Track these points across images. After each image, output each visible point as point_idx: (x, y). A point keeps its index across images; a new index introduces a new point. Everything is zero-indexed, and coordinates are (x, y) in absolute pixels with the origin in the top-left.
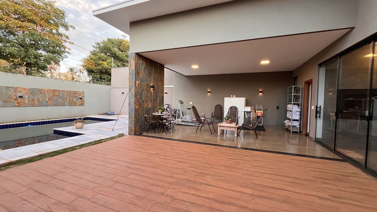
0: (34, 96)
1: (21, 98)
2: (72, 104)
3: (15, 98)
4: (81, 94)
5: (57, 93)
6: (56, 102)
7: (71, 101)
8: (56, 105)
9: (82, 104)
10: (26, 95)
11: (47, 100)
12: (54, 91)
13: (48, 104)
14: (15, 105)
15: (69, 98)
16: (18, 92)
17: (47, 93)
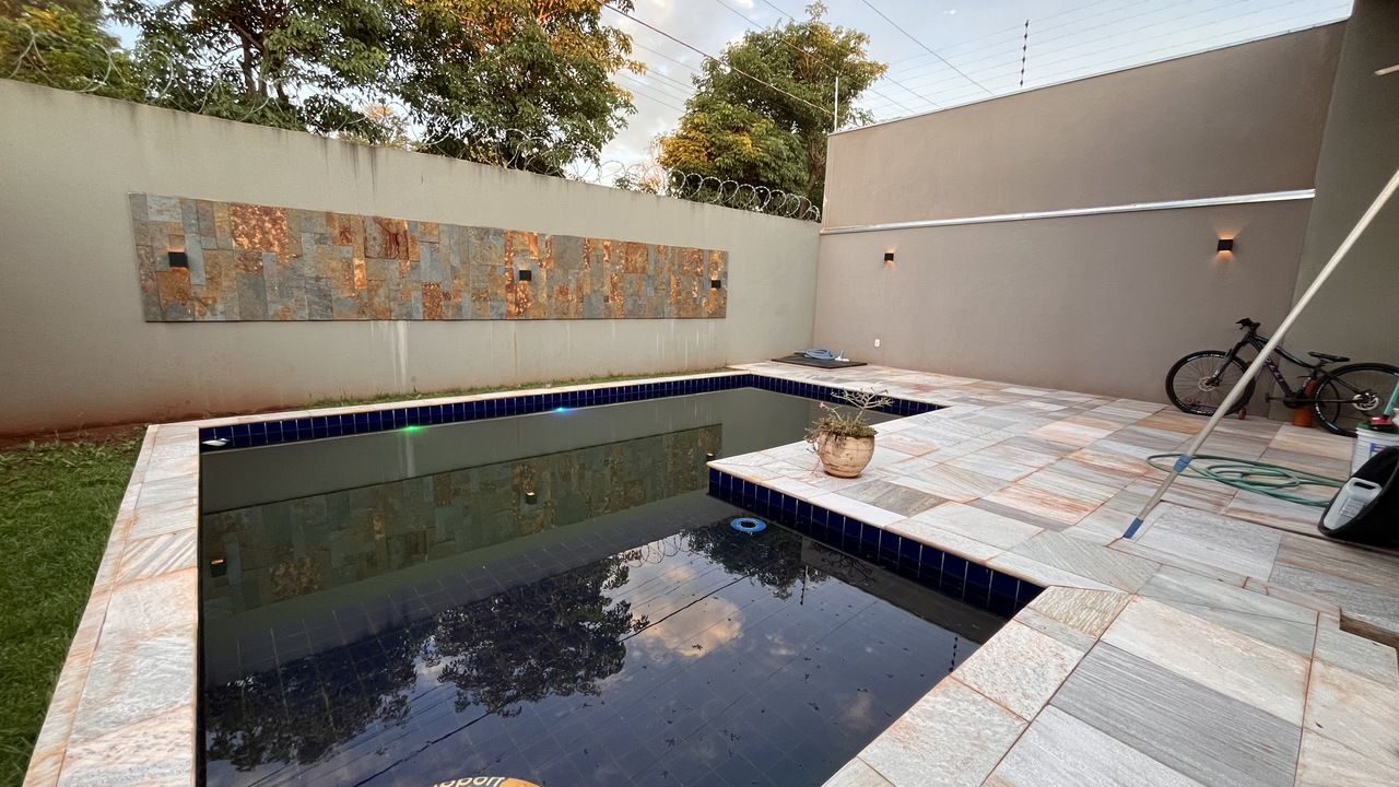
0: (566, 271)
1: (526, 282)
2: (687, 310)
3: (507, 283)
4: (716, 263)
5: (638, 259)
6: (635, 301)
7: (684, 294)
8: (634, 314)
9: (719, 313)
10: (541, 266)
11: (607, 289)
12: (631, 247)
13: (607, 308)
14: (509, 313)
15: (678, 285)
16: (516, 253)
17: (606, 258)
